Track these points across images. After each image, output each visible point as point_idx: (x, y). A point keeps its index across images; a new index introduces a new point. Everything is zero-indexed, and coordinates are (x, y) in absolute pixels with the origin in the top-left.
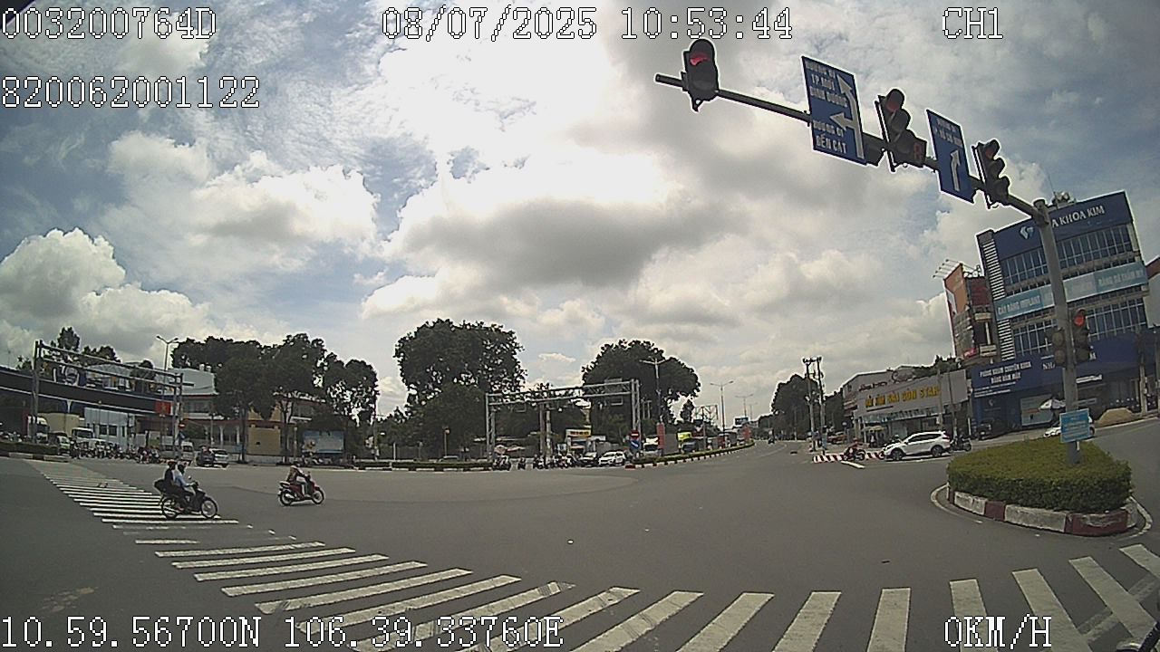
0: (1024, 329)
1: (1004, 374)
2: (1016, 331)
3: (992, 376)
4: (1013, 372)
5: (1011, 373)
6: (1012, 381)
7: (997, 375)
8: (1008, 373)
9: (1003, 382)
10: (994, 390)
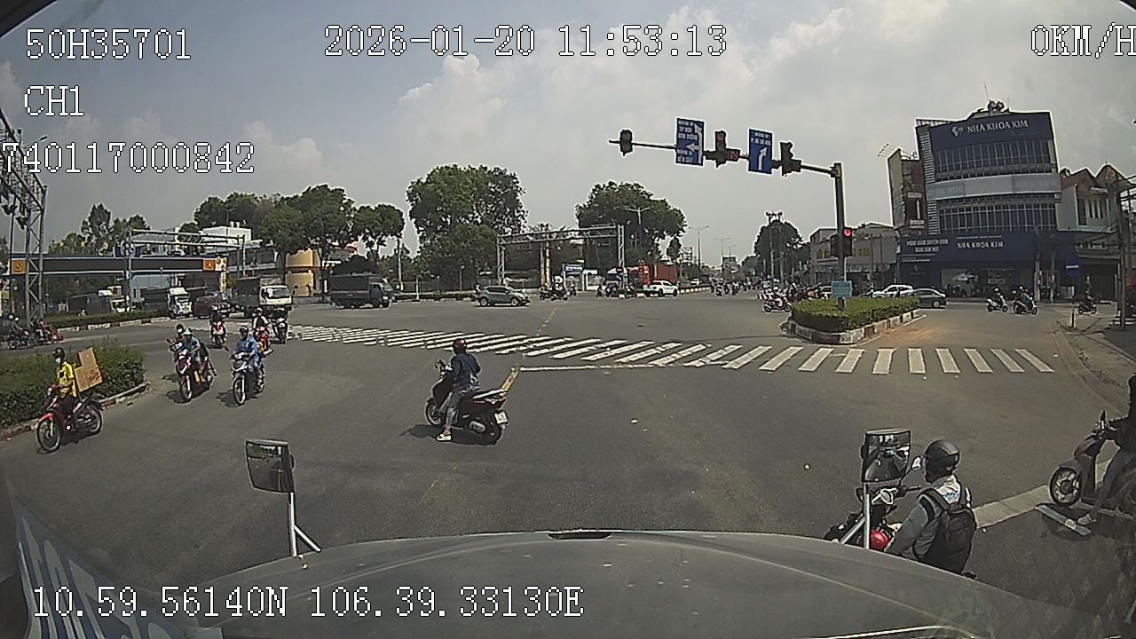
0: (948, 211)
1: (926, 246)
2: (942, 211)
3: (917, 246)
4: (934, 246)
5: (931, 246)
6: (932, 252)
7: (920, 246)
8: (929, 246)
9: (924, 253)
10: (917, 258)
